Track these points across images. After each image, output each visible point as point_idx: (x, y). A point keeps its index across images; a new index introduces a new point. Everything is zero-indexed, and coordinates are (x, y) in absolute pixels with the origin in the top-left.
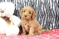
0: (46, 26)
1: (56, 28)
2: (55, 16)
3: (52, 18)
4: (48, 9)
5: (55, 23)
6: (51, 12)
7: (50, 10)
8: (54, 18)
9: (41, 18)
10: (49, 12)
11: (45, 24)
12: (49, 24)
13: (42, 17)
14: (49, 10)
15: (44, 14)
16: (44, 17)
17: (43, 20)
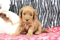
0: (47, 24)
1: (58, 26)
2: (57, 13)
3: (54, 14)
4: (50, 4)
5: (57, 20)
7: (52, 6)
8: (56, 15)
9: (42, 15)
10: (51, 8)
11: (47, 21)
12: (50, 21)
13: (43, 13)
15: (45, 10)
16: (45, 13)
17: (43, 17)
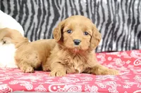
6: (98, 9)
14: (93, 5)
